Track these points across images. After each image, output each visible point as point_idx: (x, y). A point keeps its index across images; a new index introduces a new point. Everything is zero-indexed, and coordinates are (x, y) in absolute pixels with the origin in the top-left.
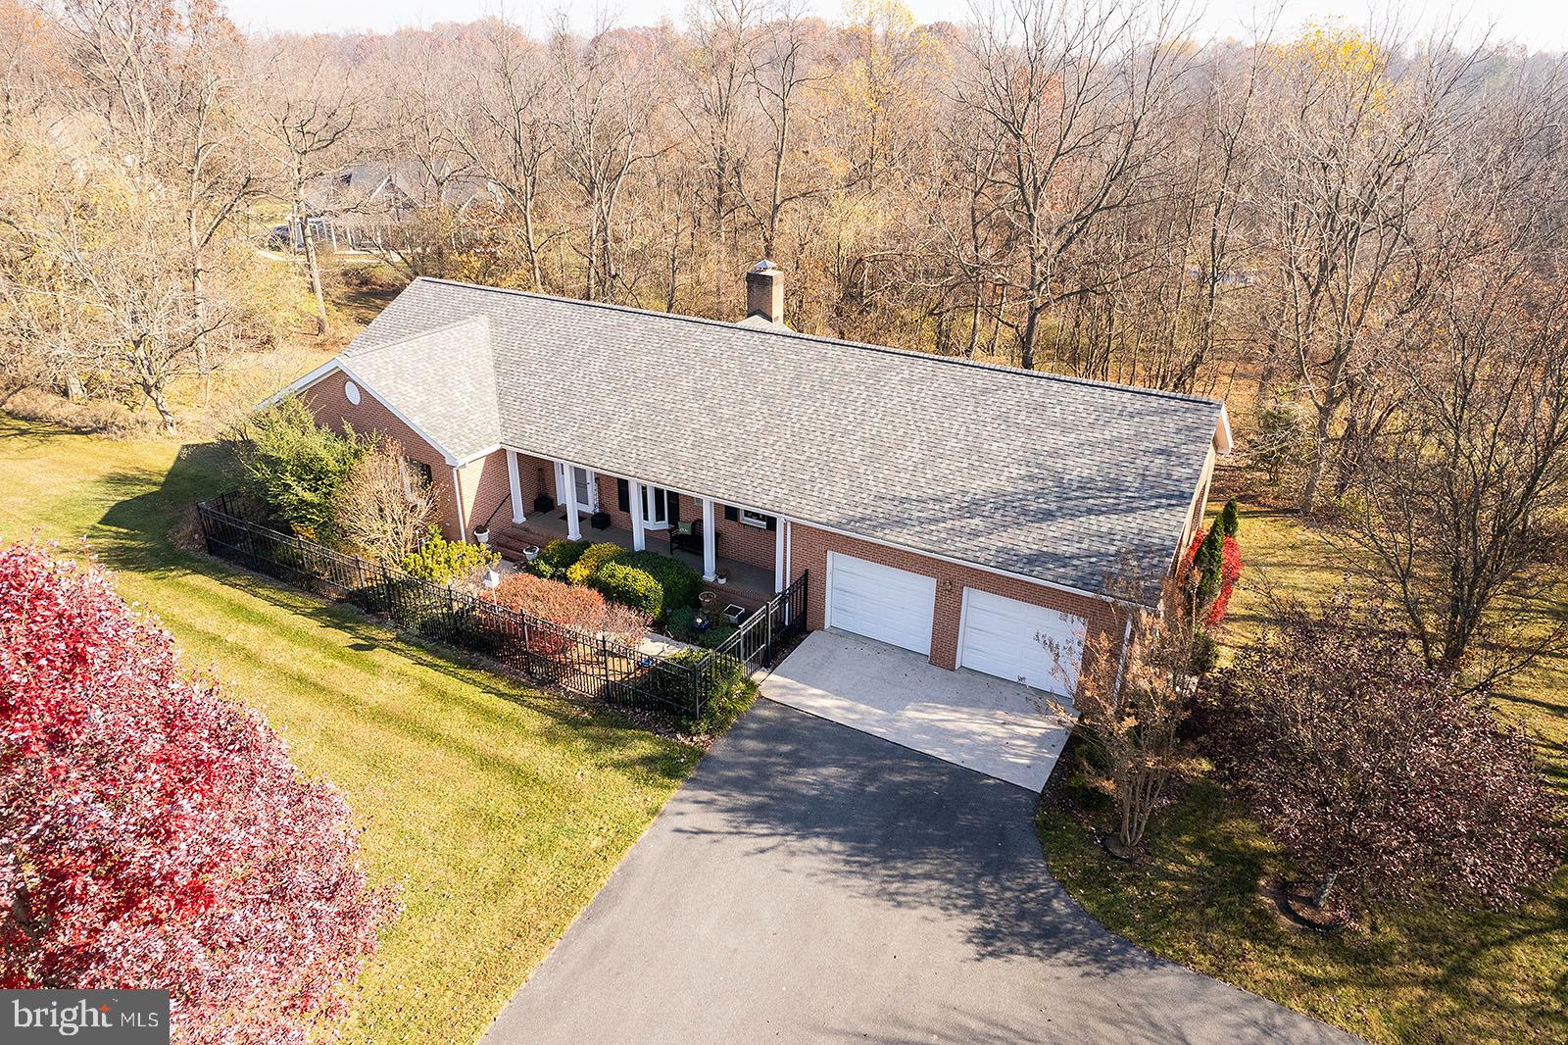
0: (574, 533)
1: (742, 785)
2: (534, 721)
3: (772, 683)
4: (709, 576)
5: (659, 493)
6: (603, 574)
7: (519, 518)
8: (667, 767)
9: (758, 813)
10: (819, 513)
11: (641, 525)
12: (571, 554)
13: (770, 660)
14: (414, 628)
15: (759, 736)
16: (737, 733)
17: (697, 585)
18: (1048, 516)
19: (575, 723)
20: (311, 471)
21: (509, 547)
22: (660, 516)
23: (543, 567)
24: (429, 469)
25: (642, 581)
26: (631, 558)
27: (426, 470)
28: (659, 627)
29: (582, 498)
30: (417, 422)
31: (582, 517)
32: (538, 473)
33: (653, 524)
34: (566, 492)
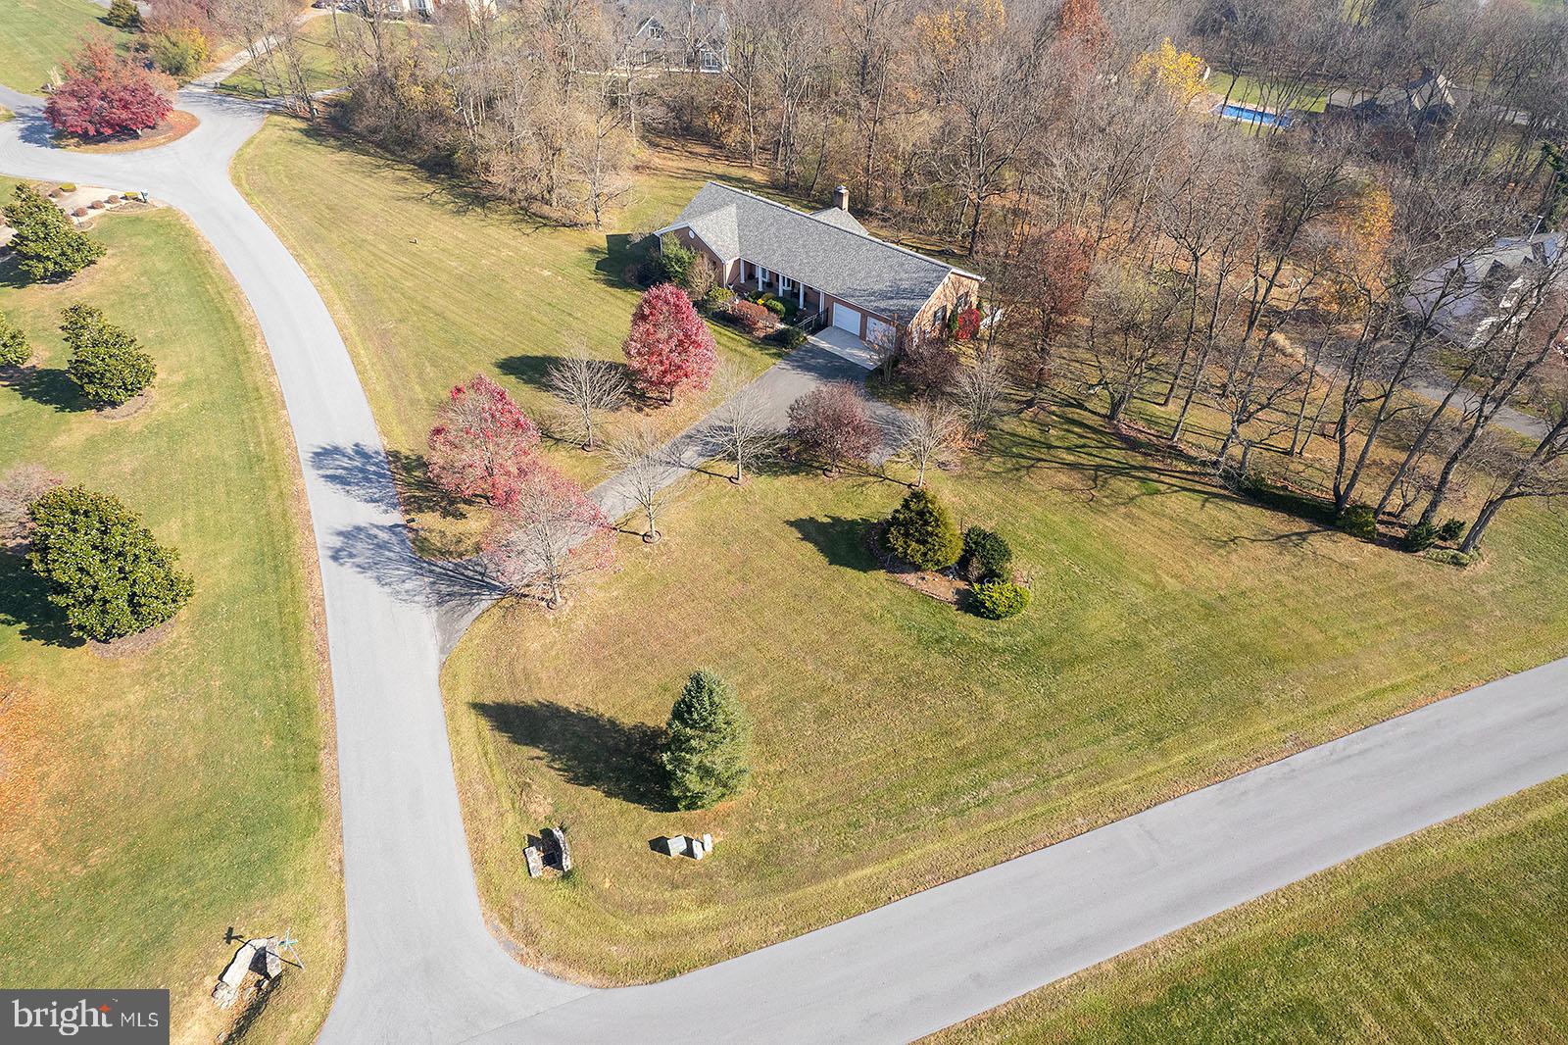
0: (760, 289)
1: (797, 361)
2: (745, 342)
3: (810, 338)
4: (801, 307)
5: (789, 280)
6: (768, 303)
7: (743, 282)
8: (779, 356)
9: (799, 367)
10: (831, 291)
11: (782, 288)
12: (759, 295)
13: (813, 333)
14: (710, 314)
15: (805, 351)
16: (800, 350)
17: (797, 309)
18: (892, 298)
19: (756, 344)
20: (679, 260)
21: (739, 290)
22: (788, 286)
23: (750, 299)
24: (716, 263)
25: (779, 306)
26: (777, 298)
27: (714, 263)
28: (782, 321)
29: (764, 276)
30: (713, 248)
31: (764, 282)
32: (750, 268)
33: (786, 288)
34: (759, 274)
